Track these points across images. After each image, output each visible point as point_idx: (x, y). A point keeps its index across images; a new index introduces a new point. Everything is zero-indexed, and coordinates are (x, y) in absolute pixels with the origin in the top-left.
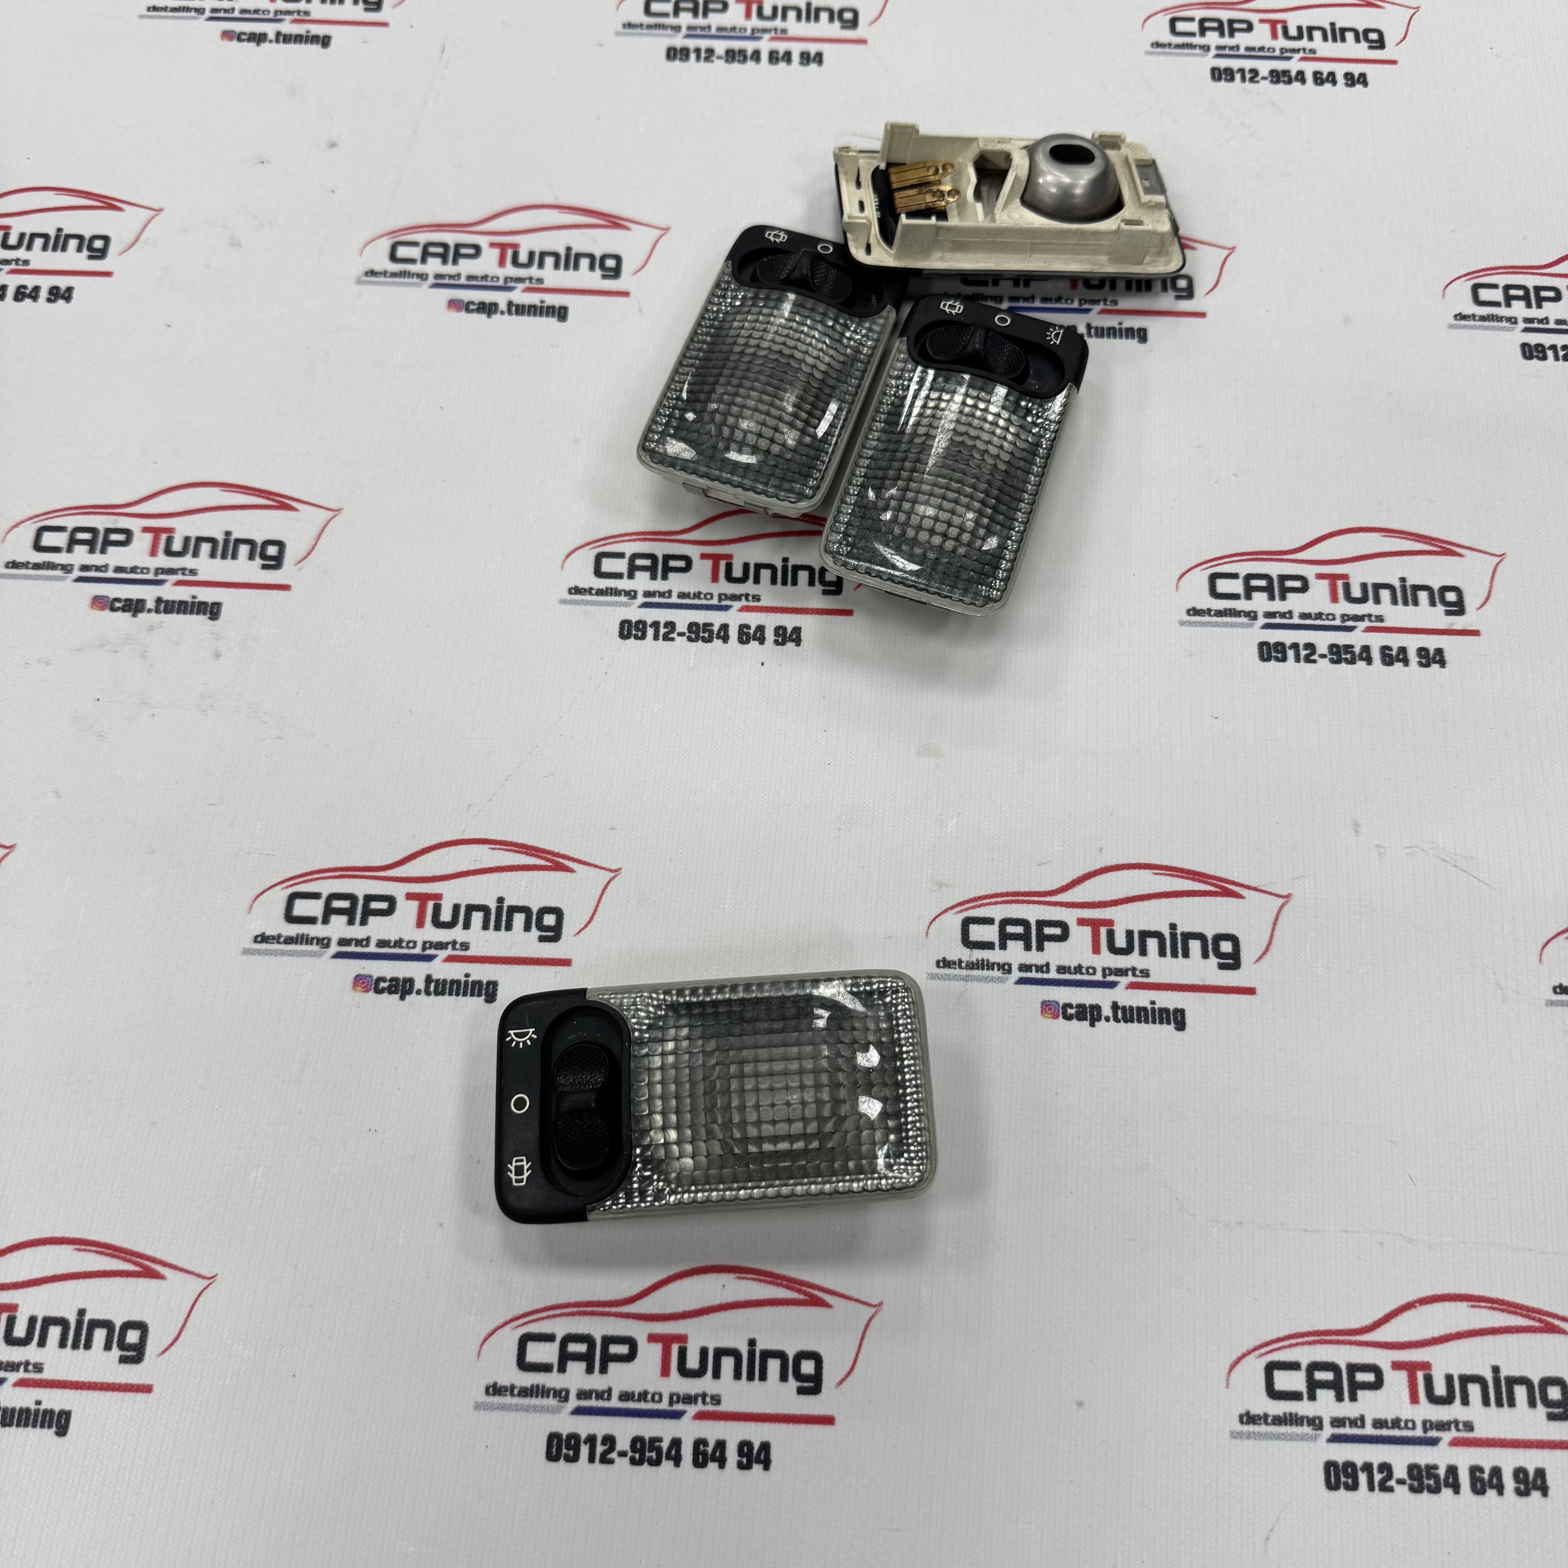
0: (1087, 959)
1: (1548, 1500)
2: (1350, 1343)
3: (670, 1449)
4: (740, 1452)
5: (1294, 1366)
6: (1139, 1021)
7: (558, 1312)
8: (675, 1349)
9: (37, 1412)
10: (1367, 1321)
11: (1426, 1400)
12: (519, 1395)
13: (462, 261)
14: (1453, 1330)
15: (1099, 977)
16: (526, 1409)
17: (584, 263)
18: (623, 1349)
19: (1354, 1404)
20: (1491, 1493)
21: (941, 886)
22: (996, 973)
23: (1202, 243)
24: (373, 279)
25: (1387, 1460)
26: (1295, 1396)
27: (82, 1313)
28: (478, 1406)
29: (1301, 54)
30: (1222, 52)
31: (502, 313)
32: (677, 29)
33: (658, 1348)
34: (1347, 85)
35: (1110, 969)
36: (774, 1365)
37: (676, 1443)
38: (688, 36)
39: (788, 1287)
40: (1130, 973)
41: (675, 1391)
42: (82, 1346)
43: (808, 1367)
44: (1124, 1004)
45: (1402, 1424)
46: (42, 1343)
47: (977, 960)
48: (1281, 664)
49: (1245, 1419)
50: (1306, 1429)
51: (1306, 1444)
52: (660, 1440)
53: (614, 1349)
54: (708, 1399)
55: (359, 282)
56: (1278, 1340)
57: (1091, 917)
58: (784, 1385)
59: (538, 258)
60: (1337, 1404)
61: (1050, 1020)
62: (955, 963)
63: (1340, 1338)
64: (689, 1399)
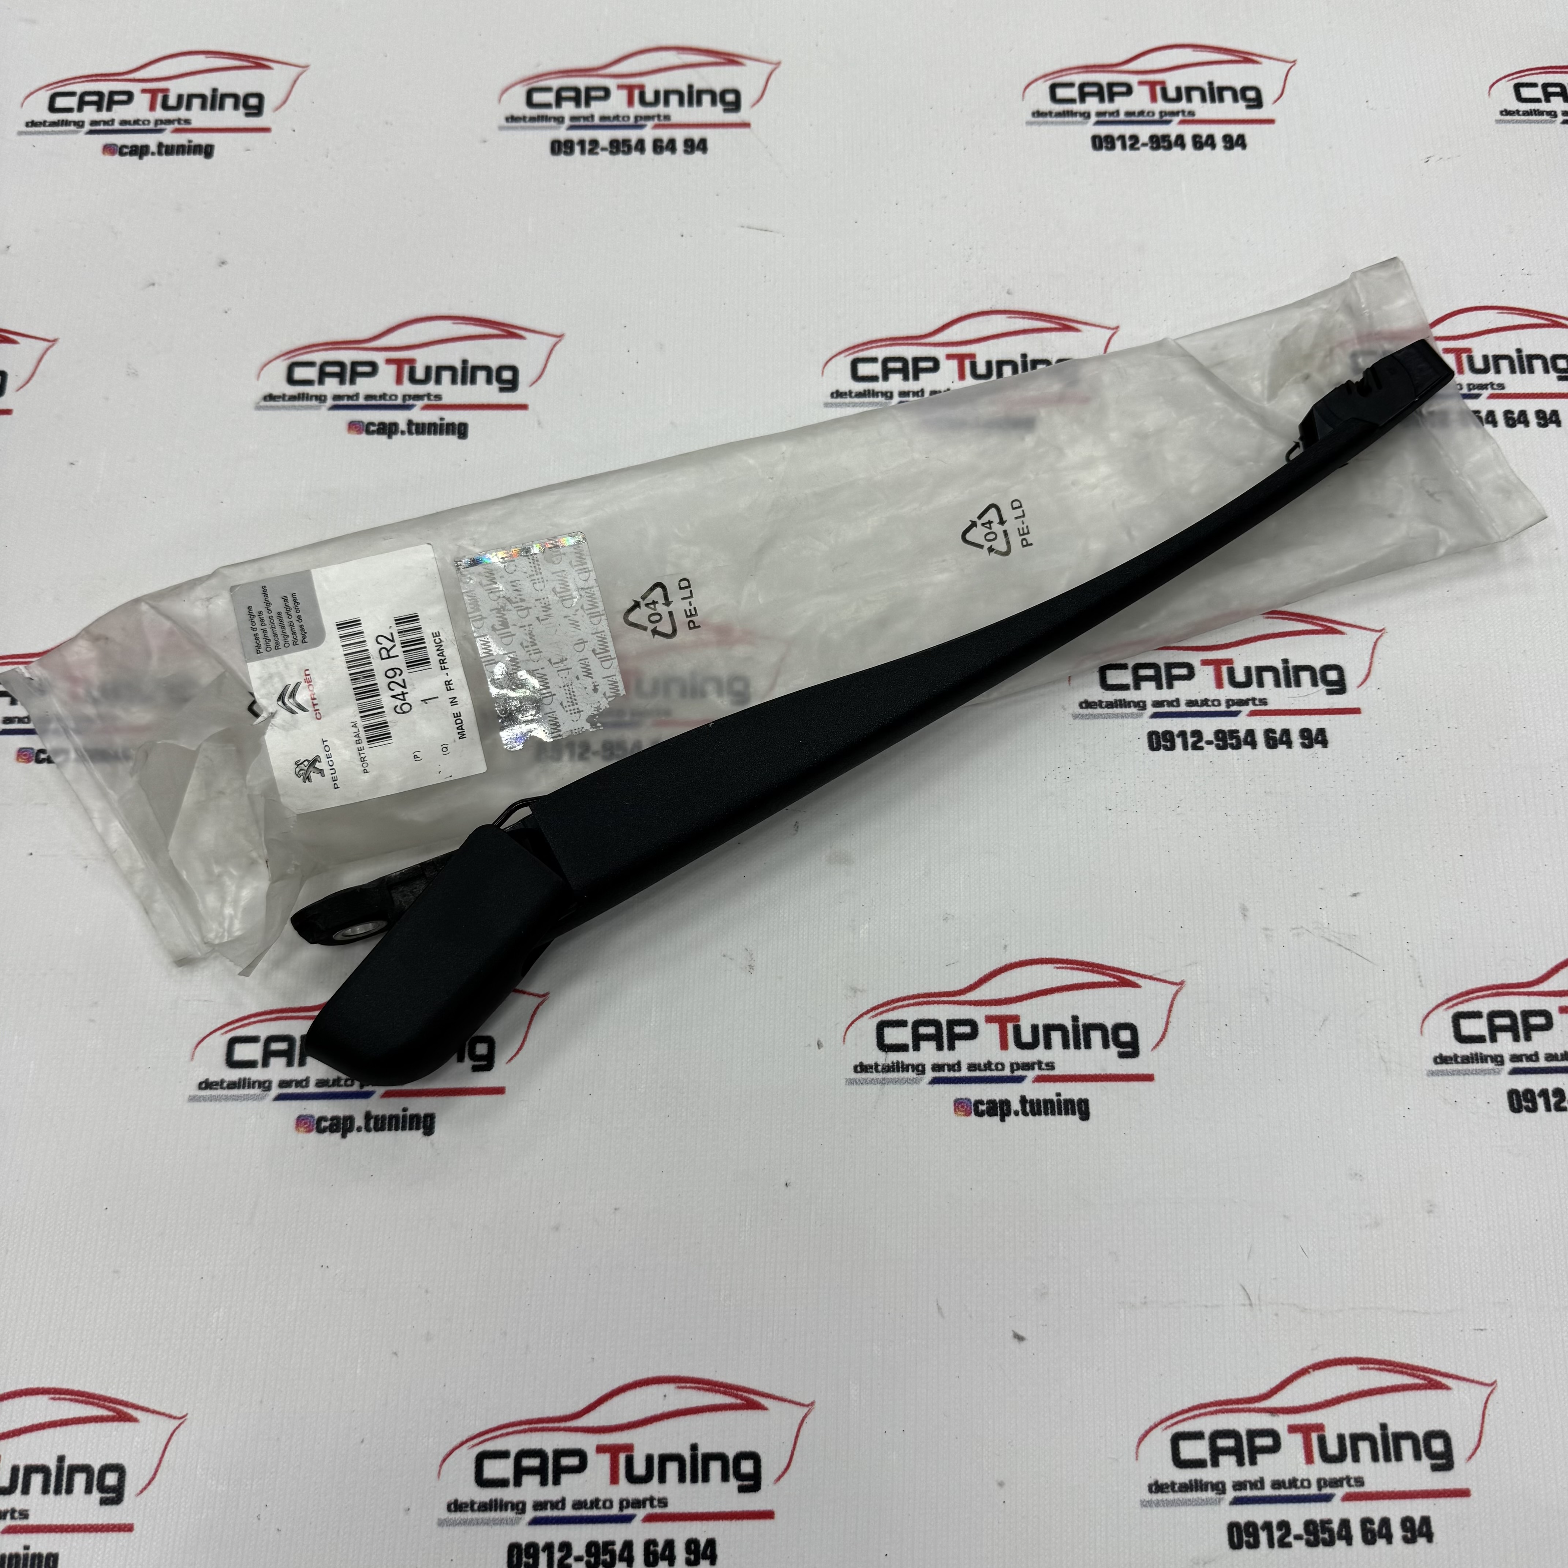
0: (996, 1055)
1: (1433, 1545)
2: (1250, 1410)
3: (622, 1551)
4: (688, 1550)
5: (1197, 1436)
6: (1046, 1114)
7: (510, 1430)
8: (622, 1458)
9: (26, 1556)
10: (1264, 1389)
11: (1320, 1460)
12: (479, 1510)
13: (360, 380)
14: (1344, 1392)
15: (1007, 1072)
16: (487, 1523)
17: (481, 376)
18: (574, 1461)
19: (1254, 1468)
20: (1381, 1543)
21: (855, 992)
22: (911, 1075)
23: (1086, 324)
24: (272, 403)
25: (1284, 1517)
26: (1199, 1464)
27: (61, 1459)
28: (441, 1523)
29: (1180, 117)
30: (1103, 119)
31: (403, 433)
32: (560, 120)
33: (606, 1458)
34: (1226, 148)
35: (1017, 1064)
36: (715, 1468)
37: (628, 1545)
38: (571, 128)
39: (725, 1393)
40: (1036, 1067)
41: (624, 1497)
42: (63, 1491)
43: (747, 1467)
44: (1032, 1098)
45: (1299, 1484)
46: (26, 1491)
47: (893, 1063)
48: (1170, 752)
49: (1154, 1488)
50: (1210, 1494)
51: (1209, 1507)
52: (613, 1543)
53: (566, 1461)
54: (656, 1503)
55: (258, 408)
56: (1183, 1412)
57: (997, 1013)
58: (725, 1485)
59: (434, 374)
60: (1238, 1469)
61: (963, 1118)
62: (871, 1067)
63: (1241, 1406)
64: (638, 1504)
